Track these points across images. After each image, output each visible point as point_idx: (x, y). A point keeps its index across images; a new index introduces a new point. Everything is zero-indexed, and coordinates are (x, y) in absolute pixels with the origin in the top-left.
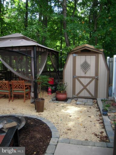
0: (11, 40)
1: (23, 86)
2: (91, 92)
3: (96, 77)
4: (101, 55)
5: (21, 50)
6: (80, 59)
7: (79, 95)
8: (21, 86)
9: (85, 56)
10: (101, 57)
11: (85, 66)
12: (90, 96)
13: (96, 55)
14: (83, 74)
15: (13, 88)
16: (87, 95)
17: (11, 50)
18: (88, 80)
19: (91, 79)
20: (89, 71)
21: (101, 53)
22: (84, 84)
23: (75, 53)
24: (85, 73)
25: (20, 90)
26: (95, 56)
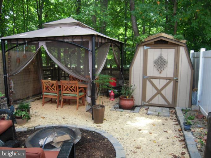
0: (61, 27)
1: (75, 88)
2: (166, 97)
3: (175, 78)
4: (183, 47)
6: (154, 54)
7: (151, 102)
8: (73, 88)
9: (160, 50)
10: (182, 51)
11: (160, 63)
12: (166, 104)
13: (176, 47)
14: (157, 74)
15: (63, 91)
16: (162, 102)
17: (61, 40)
18: (164, 82)
19: (168, 81)
20: (165, 70)
21: (182, 46)
22: (158, 88)
23: (147, 45)
24: (160, 72)
25: (72, 92)
26: (174, 50)
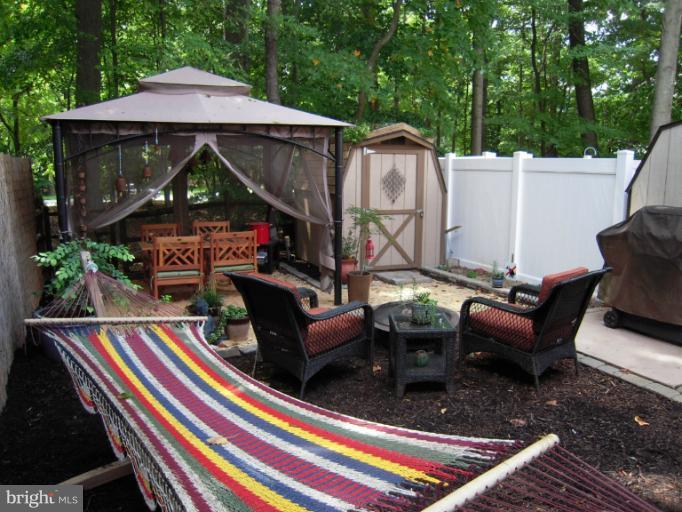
1: (250, 248)
2: (405, 249)
3: (419, 211)
4: (429, 152)
5: (296, 135)
6: (382, 163)
7: (377, 265)
9: (391, 156)
10: (428, 156)
11: (393, 182)
12: (405, 263)
13: (419, 152)
14: (386, 206)
15: (215, 259)
16: (398, 260)
18: (399, 220)
19: (406, 216)
20: (402, 196)
21: (428, 149)
22: (389, 231)
23: (370, 146)
24: (394, 201)
25: (241, 261)
26: (414, 157)
